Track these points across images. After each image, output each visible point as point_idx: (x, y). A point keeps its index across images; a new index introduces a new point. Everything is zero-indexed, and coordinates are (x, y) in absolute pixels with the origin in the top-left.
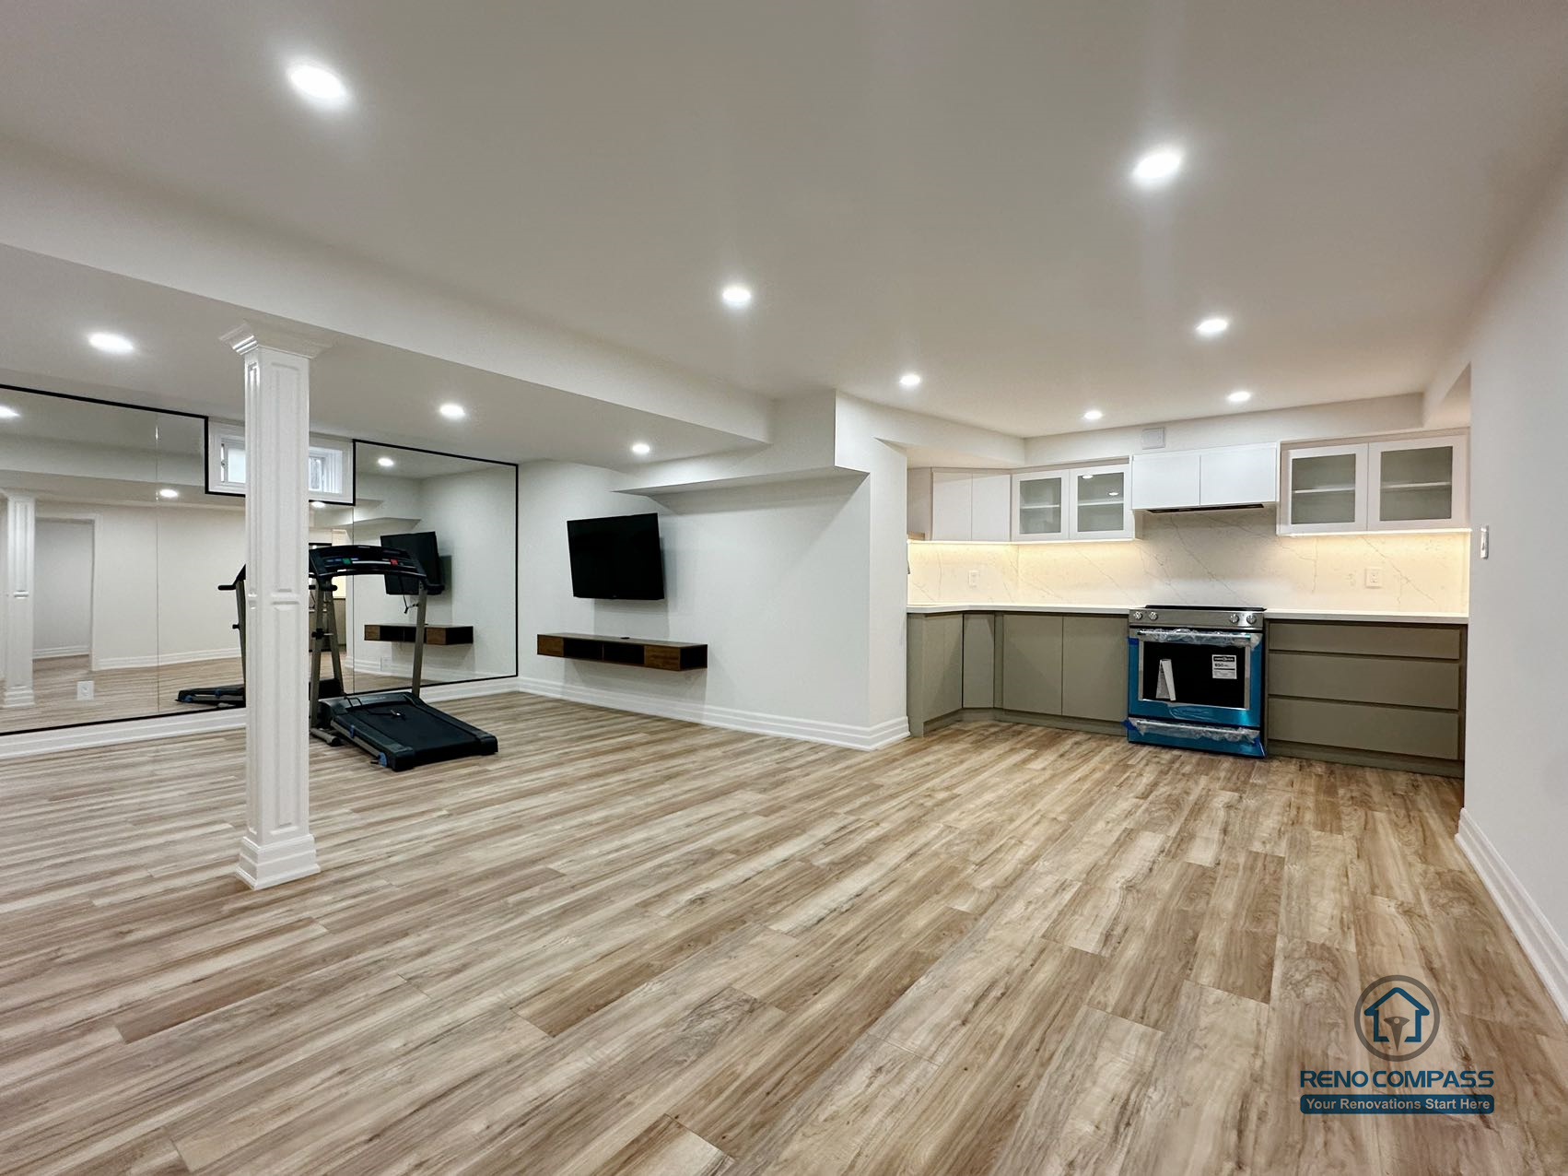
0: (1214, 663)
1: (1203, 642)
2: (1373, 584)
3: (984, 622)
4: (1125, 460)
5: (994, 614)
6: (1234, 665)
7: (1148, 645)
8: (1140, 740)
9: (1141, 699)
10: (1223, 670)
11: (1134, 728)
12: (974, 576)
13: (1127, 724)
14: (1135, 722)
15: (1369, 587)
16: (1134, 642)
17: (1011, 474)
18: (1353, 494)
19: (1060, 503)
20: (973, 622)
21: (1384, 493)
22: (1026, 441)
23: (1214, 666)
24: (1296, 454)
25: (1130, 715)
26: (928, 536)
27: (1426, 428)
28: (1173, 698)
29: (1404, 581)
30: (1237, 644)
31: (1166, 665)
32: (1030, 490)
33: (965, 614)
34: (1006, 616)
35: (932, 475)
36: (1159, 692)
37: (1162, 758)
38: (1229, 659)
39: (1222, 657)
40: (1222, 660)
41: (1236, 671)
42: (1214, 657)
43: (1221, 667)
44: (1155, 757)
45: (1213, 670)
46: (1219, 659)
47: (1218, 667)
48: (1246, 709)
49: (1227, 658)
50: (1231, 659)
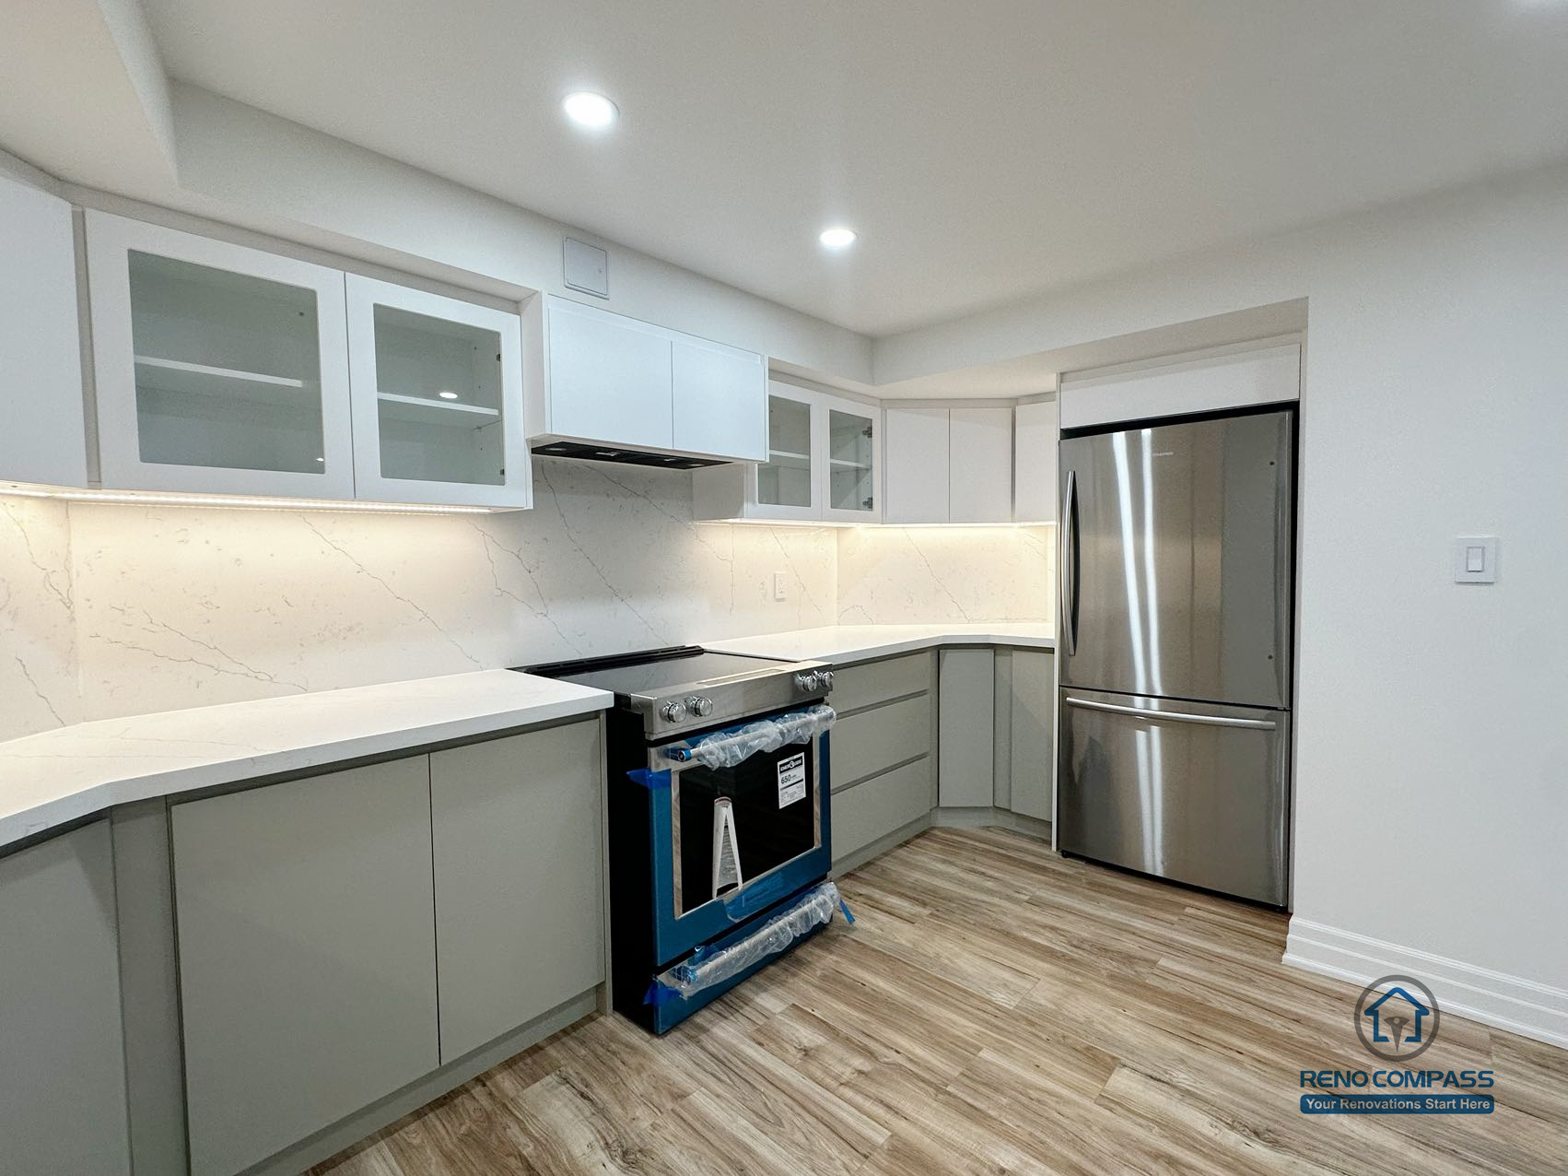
0: (780, 777)
6: (801, 772)
7: (688, 776)
8: (678, 1018)
9: (680, 915)
10: (791, 786)
11: (673, 995)
15: (779, 600)
17: (78, 202)
18: (808, 467)
19: (315, 380)
21: (833, 470)
23: (780, 786)
28: (738, 879)
31: (725, 813)
36: (716, 876)
37: (818, 1048)
38: (797, 763)
39: (788, 763)
40: (789, 769)
41: (804, 782)
42: (781, 766)
43: (789, 783)
44: (806, 1055)
45: (780, 793)
46: (785, 768)
47: (786, 784)
48: (817, 845)
49: (795, 760)
50: (800, 761)
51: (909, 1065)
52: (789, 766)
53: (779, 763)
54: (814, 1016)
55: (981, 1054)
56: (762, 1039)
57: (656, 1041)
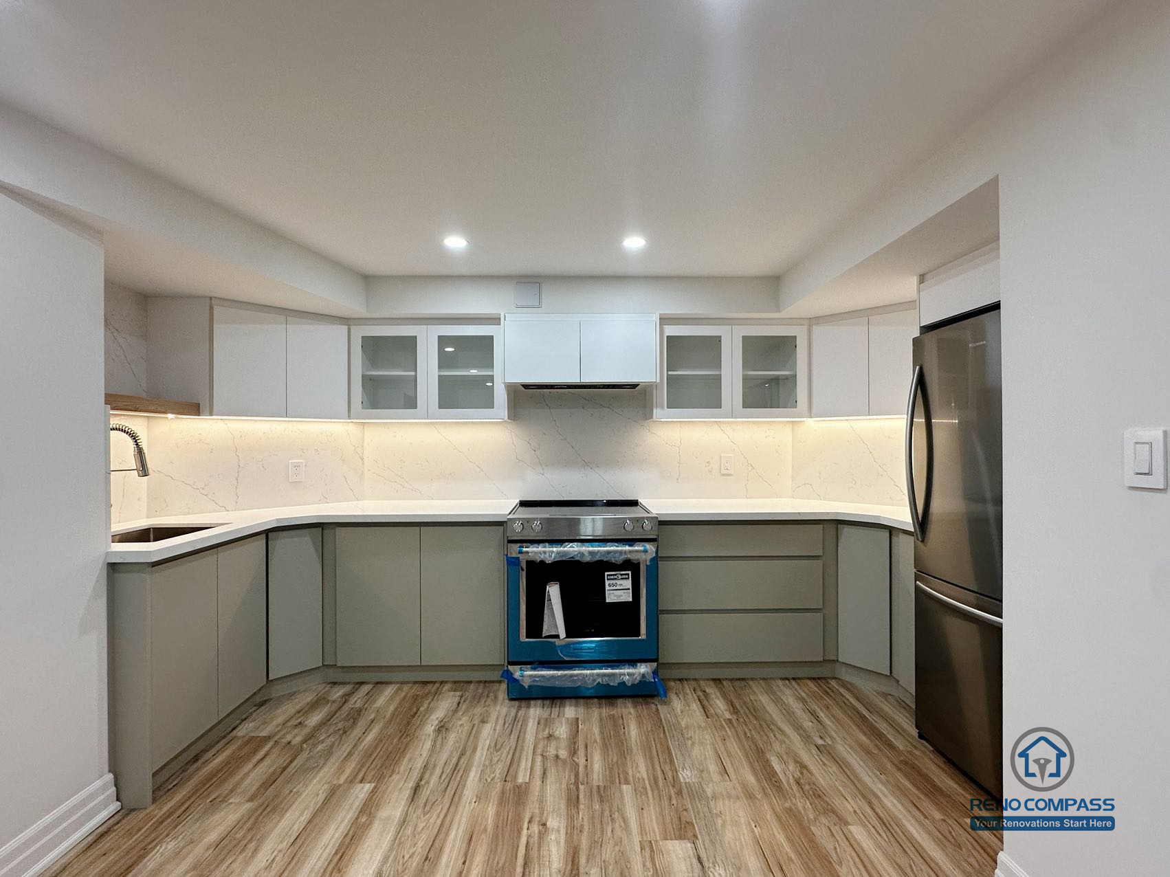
0: (607, 583)
1: (597, 558)
2: (728, 472)
3: (305, 542)
4: (495, 320)
5: (321, 529)
6: (628, 584)
7: (531, 564)
8: (522, 695)
9: (523, 638)
10: (618, 590)
11: (516, 681)
12: (297, 466)
13: (508, 676)
14: (517, 672)
15: (724, 475)
16: (513, 562)
17: (349, 325)
18: (718, 379)
19: (416, 371)
20: (281, 545)
21: (746, 379)
22: (368, 281)
23: (607, 588)
24: (672, 330)
25: (511, 663)
26: (204, 406)
27: (784, 314)
28: (562, 634)
29: (750, 468)
30: (633, 557)
31: (554, 591)
32: (376, 349)
33: (269, 534)
34: (338, 529)
35: (211, 308)
36: (545, 627)
37: (557, 739)
38: (624, 577)
39: (615, 575)
40: (616, 579)
41: (631, 591)
42: (608, 575)
43: (615, 588)
44: (548, 738)
45: (607, 592)
46: (612, 577)
47: (611, 588)
48: (643, 636)
49: (622, 575)
50: (627, 576)
51: (581, 769)
52: (615, 577)
53: (606, 574)
54: (578, 727)
55: (624, 787)
56: (542, 722)
57: (507, 701)
